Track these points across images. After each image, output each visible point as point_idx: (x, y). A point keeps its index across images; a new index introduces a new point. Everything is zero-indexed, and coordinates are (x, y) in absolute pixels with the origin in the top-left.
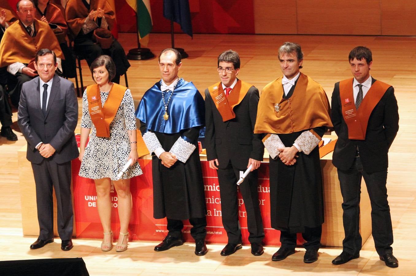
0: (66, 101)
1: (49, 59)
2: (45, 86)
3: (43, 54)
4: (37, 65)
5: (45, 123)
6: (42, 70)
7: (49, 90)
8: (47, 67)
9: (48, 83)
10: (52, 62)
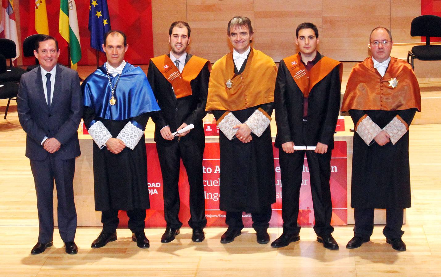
0: (72, 92)
1: (51, 45)
2: (48, 76)
3: (45, 39)
4: (38, 52)
5: (50, 116)
6: (45, 57)
7: (53, 80)
8: (50, 53)
9: (51, 72)
10: (55, 48)
